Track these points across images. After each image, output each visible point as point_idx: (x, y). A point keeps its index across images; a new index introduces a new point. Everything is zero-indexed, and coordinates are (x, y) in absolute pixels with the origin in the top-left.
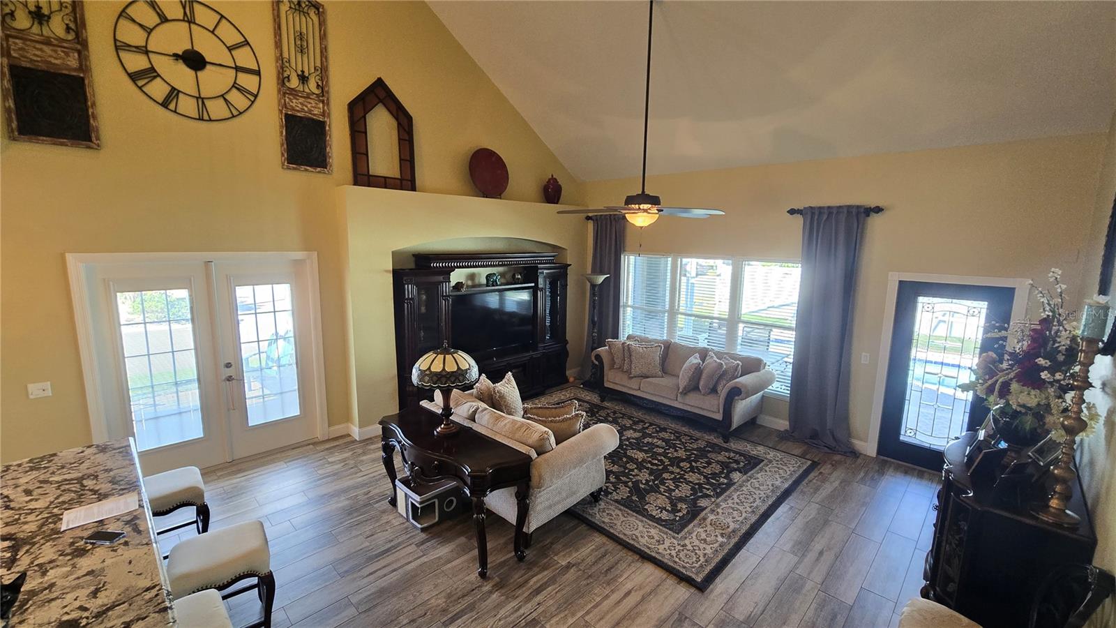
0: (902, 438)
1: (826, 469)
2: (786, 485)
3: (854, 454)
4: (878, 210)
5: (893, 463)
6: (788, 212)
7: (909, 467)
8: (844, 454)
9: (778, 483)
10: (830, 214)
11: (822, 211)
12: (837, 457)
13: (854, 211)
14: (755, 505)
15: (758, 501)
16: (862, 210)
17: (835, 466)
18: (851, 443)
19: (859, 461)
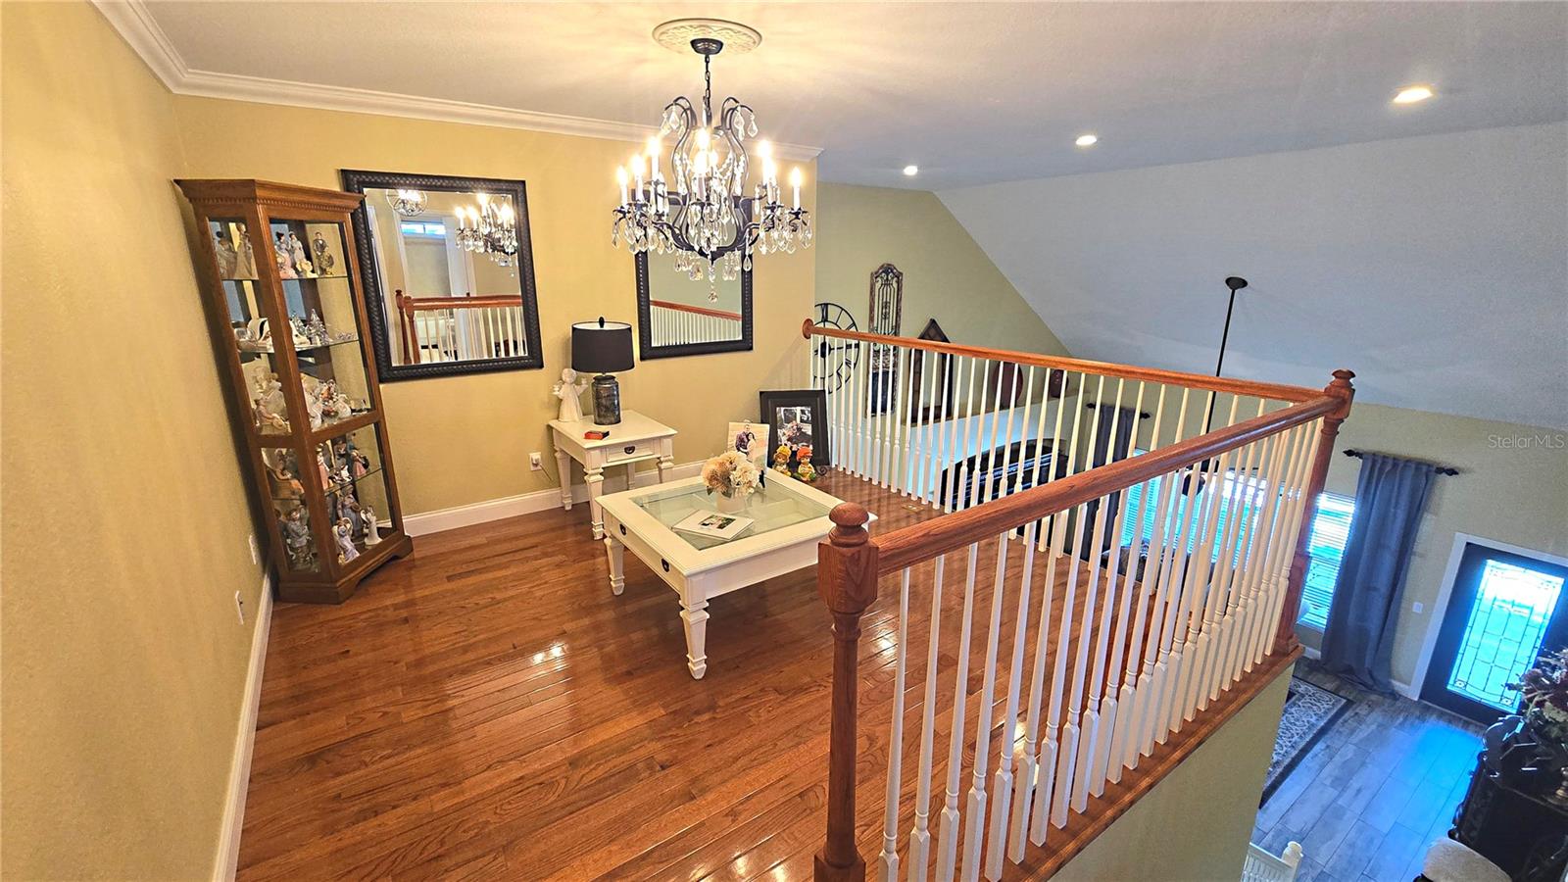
0: (1449, 687)
1: (1362, 710)
2: (1322, 724)
3: (1395, 696)
4: (1452, 472)
5: (1435, 709)
6: (1345, 452)
7: (1454, 716)
8: (1382, 694)
9: (1313, 720)
10: (1395, 465)
11: (1386, 460)
12: (1374, 697)
13: (1424, 469)
14: (1293, 740)
15: (1296, 737)
16: (1434, 469)
17: (1371, 707)
18: (1390, 683)
19: (1399, 704)
